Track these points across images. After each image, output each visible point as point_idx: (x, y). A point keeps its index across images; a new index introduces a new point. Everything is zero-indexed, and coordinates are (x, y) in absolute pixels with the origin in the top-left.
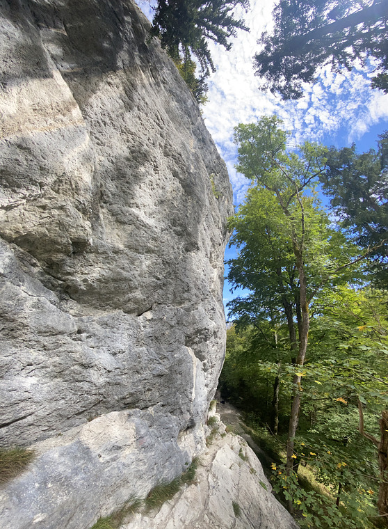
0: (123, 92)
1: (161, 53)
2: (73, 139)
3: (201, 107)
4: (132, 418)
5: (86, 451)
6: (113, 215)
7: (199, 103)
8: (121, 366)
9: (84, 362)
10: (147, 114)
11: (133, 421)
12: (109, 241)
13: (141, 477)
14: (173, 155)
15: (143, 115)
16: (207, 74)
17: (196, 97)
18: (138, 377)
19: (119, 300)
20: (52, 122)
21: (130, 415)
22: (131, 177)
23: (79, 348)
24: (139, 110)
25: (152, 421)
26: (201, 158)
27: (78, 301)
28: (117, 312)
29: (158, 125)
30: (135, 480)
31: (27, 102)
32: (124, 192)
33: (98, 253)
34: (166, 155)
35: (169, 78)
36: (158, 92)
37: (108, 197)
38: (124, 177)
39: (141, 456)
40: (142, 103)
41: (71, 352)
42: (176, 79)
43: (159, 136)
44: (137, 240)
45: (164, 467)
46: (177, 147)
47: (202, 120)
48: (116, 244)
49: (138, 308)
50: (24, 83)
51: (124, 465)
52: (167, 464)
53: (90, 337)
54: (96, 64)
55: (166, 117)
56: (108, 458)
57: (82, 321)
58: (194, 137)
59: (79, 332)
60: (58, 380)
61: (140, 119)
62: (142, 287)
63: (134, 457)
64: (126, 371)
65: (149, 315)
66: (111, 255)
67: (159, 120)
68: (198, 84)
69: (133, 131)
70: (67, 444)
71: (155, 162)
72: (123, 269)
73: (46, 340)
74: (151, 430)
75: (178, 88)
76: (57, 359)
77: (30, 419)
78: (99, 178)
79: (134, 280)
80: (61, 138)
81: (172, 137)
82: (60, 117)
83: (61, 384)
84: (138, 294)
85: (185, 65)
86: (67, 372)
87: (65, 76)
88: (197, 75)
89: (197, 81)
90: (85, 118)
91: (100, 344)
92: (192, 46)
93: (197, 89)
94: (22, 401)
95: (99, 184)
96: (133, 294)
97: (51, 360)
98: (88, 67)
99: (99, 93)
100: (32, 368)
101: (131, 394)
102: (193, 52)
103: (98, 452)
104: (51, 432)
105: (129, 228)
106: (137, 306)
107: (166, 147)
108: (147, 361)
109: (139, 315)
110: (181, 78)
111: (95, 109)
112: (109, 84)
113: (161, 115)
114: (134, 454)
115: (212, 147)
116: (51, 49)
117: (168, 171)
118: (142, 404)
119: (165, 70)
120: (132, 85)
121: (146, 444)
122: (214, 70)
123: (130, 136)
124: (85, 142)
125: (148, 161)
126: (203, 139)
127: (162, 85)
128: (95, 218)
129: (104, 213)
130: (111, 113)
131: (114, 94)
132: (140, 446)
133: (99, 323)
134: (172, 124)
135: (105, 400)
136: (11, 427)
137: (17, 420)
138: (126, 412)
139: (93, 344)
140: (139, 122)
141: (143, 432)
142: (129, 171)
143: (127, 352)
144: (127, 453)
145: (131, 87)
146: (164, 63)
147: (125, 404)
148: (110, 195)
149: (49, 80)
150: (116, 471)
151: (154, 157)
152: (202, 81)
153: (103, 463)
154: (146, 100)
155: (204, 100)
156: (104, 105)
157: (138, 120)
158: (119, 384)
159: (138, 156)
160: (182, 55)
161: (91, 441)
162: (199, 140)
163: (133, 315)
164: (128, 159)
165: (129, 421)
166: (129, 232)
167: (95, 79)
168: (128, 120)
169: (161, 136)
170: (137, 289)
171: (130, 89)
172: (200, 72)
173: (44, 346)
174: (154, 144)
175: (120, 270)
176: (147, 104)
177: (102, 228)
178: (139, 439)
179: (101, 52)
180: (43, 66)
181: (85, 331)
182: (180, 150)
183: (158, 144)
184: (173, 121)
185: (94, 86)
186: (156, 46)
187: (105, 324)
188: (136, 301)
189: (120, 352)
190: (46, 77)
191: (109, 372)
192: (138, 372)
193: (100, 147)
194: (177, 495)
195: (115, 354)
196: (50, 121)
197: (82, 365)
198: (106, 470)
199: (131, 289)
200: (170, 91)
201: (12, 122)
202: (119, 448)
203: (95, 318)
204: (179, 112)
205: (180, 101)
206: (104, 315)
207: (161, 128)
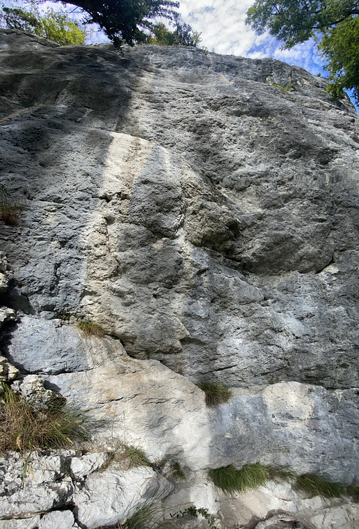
0: (148, 103)
1: (135, 50)
2: (157, 157)
3: (200, 46)
4: (312, 394)
5: (263, 407)
6: (231, 189)
7: (195, 46)
8: (310, 332)
9: (275, 326)
10: (174, 99)
11: (313, 397)
12: (248, 212)
13: (302, 456)
14: (221, 104)
15: (173, 103)
16: (176, 15)
17: (188, 45)
18: (331, 346)
19: (290, 263)
20: (140, 158)
21: (311, 390)
22: (213, 148)
23: (268, 314)
24: (167, 102)
25: (335, 406)
26: (244, 80)
27: (256, 272)
28: (292, 274)
29: (188, 96)
30: (295, 454)
31: (120, 161)
32: (220, 163)
33: (249, 227)
34: (216, 109)
35: (159, 58)
36: (163, 76)
37: (215, 176)
38: (208, 153)
39: (311, 437)
40: (164, 96)
41: (263, 318)
42: (163, 53)
43: (197, 103)
44: (268, 197)
45: (332, 463)
46: (217, 95)
47: (212, 54)
48: (255, 211)
49: (314, 266)
50: (107, 154)
51: (291, 435)
52: (336, 462)
53: (275, 302)
54: (119, 106)
55: (186, 85)
56: (279, 421)
57: (266, 290)
58: (221, 74)
59: (265, 299)
60: (255, 342)
61: (174, 107)
62: (307, 238)
63: (303, 433)
64: (316, 338)
65: (333, 269)
66: (259, 223)
67: (184, 93)
68: (179, 33)
69: (179, 118)
70: (252, 396)
71: (215, 121)
72: (276, 229)
73: (244, 308)
74: (330, 416)
75: (171, 57)
76: (253, 324)
77: (234, 369)
78: (197, 168)
79: (295, 235)
80: (152, 162)
81: (206, 92)
82: (139, 152)
83: (258, 346)
84: (309, 249)
85: (157, 35)
86: (261, 336)
87: (117, 130)
88: (172, 29)
89: (176, 33)
90: (150, 140)
91: (286, 308)
92: (145, 14)
93: (181, 39)
94: (232, 354)
95: (201, 172)
96: (303, 250)
97: (250, 326)
98: (118, 113)
99: (140, 120)
100: (239, 331)
101: (319, 367)
102: (150, 17)
103: (273, 412)
104: (243, 384)
105: (252, 189)
106: (312, 264)
107: (210, 105)
108: (345, 326)
109: (319, 272)
110: (164, 47)
111: (148, 130)
112: (137, 108)
113: (182, 89)
114: (303, 431)
115: (244, 62)
116: (96, 125)
117: (230, 118)
118: (328, 382)
119: (151, 57)
120: (146, 93)
121: (320, 428)
122: (177, 5)
123: (181, 123)
124: (166, 153)
125: (210, 126)
126: (230, 65)
127: (160, 69)
128: (223, 200)
129: (224, 192)
130: (157, 123)
131: (146, 111)
132: (313, 427)
133: (279, 289)
134: (196, 85)
135: (288, 367)
136: (223, 372)
137: (227, 368)
138: (308, 386)
139: (279, 309)
140: (176, 109)
141: (321, 413)
142: (207, 146)
143: (317, 315)
144: (297, 426)
145: (148, 95)
146: (145, 54)
147: (307, 377)
148: (214, 173)
149: (114, 141)
150: (283, 436)
151: (211, 119)
152: (179, 28)
153: (274, 424)
154: (164, 91)
155: (196, 37)
156: (149, 123)
157: (174, 109)
158: (307, 352)
159: (201, 130)
160: (147, 31)
161: (271, 401)
162: (227, 71)
163: (311, 274)
164: (198, 139)
165: (308, 396)
166: (255, 194)
167: (129, 115)
168: (170, 116)
169: (198, 101)
170: (303, 243)
171: (149, 96)
172: (170, 23)
173: (244, 313)
174: (200, 112)
175: (275, 232)
176: (167, 93)
177: (234, 204)
178: (315, 419)
179: (113, 97)
180: (104, 137)
181: (270, 298)
182: (221, 95)
183: (202, 108)
184: (194, 82)
185: (133, 119)
186: (128, 51)
187: (286, 290)
188: (310, 258)
189: (307, 316)
190: (111, 141)
191: (297, 338)
192: (332, 341)
193: (175, 147)
194: (336, 500)
195: (302, 318)
196: (139, 159)
197: (273, 329)
198: (274, 430)
199: (298, 246)
200: (170, 66)
201: (126, 175)
202: (291, 417)
203: (275, 286)
204: (190, 71)
205: (182, 63)
206: (281, 280)
207: (192, 96)
